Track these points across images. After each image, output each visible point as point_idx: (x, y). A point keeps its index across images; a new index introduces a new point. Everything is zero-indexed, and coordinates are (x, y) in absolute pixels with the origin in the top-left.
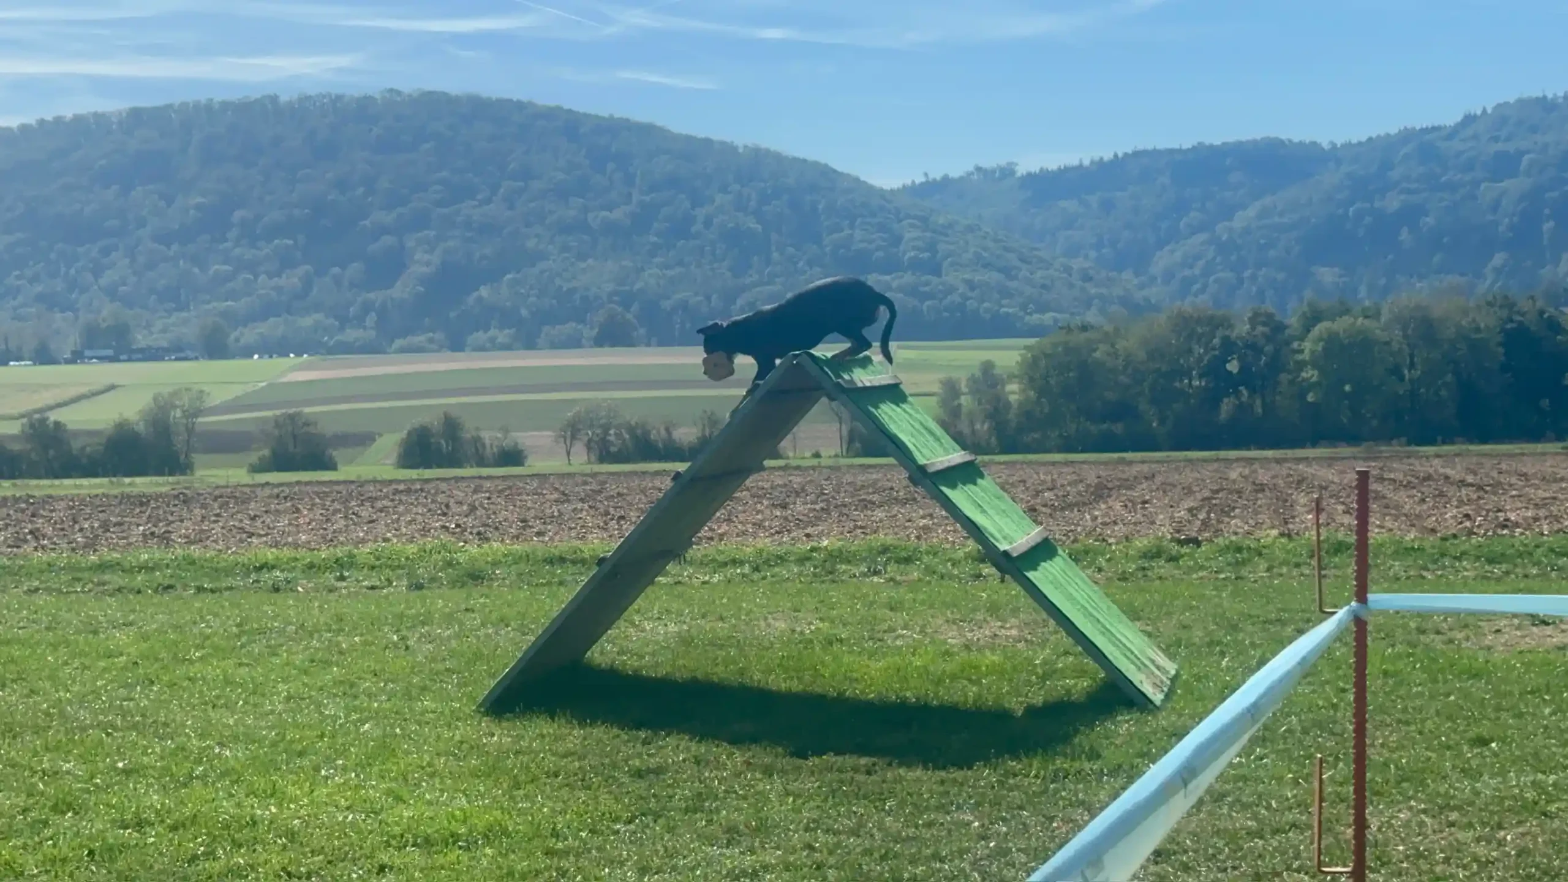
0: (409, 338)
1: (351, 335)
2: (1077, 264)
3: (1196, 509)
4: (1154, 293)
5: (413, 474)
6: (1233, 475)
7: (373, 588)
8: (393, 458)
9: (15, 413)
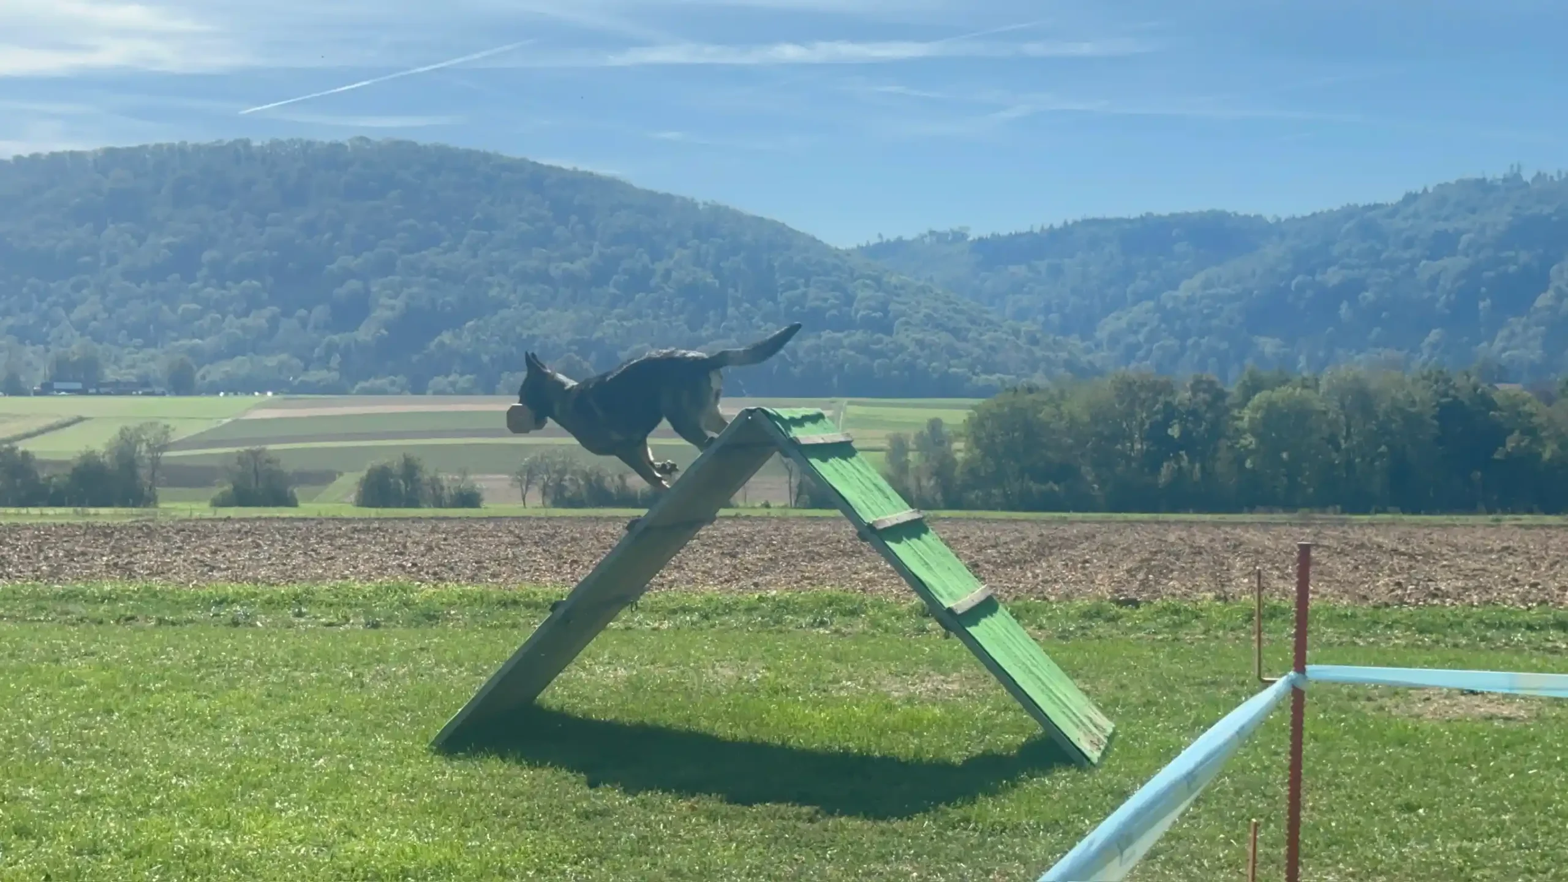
0: (371, 380)
1: (315, 375)
2: (1025, 326)
3: (1135, 569)
4: (1099, 358)
5: (372, 512)
6: (1172, 538)
7: (330, 625)
8: (353, 497)
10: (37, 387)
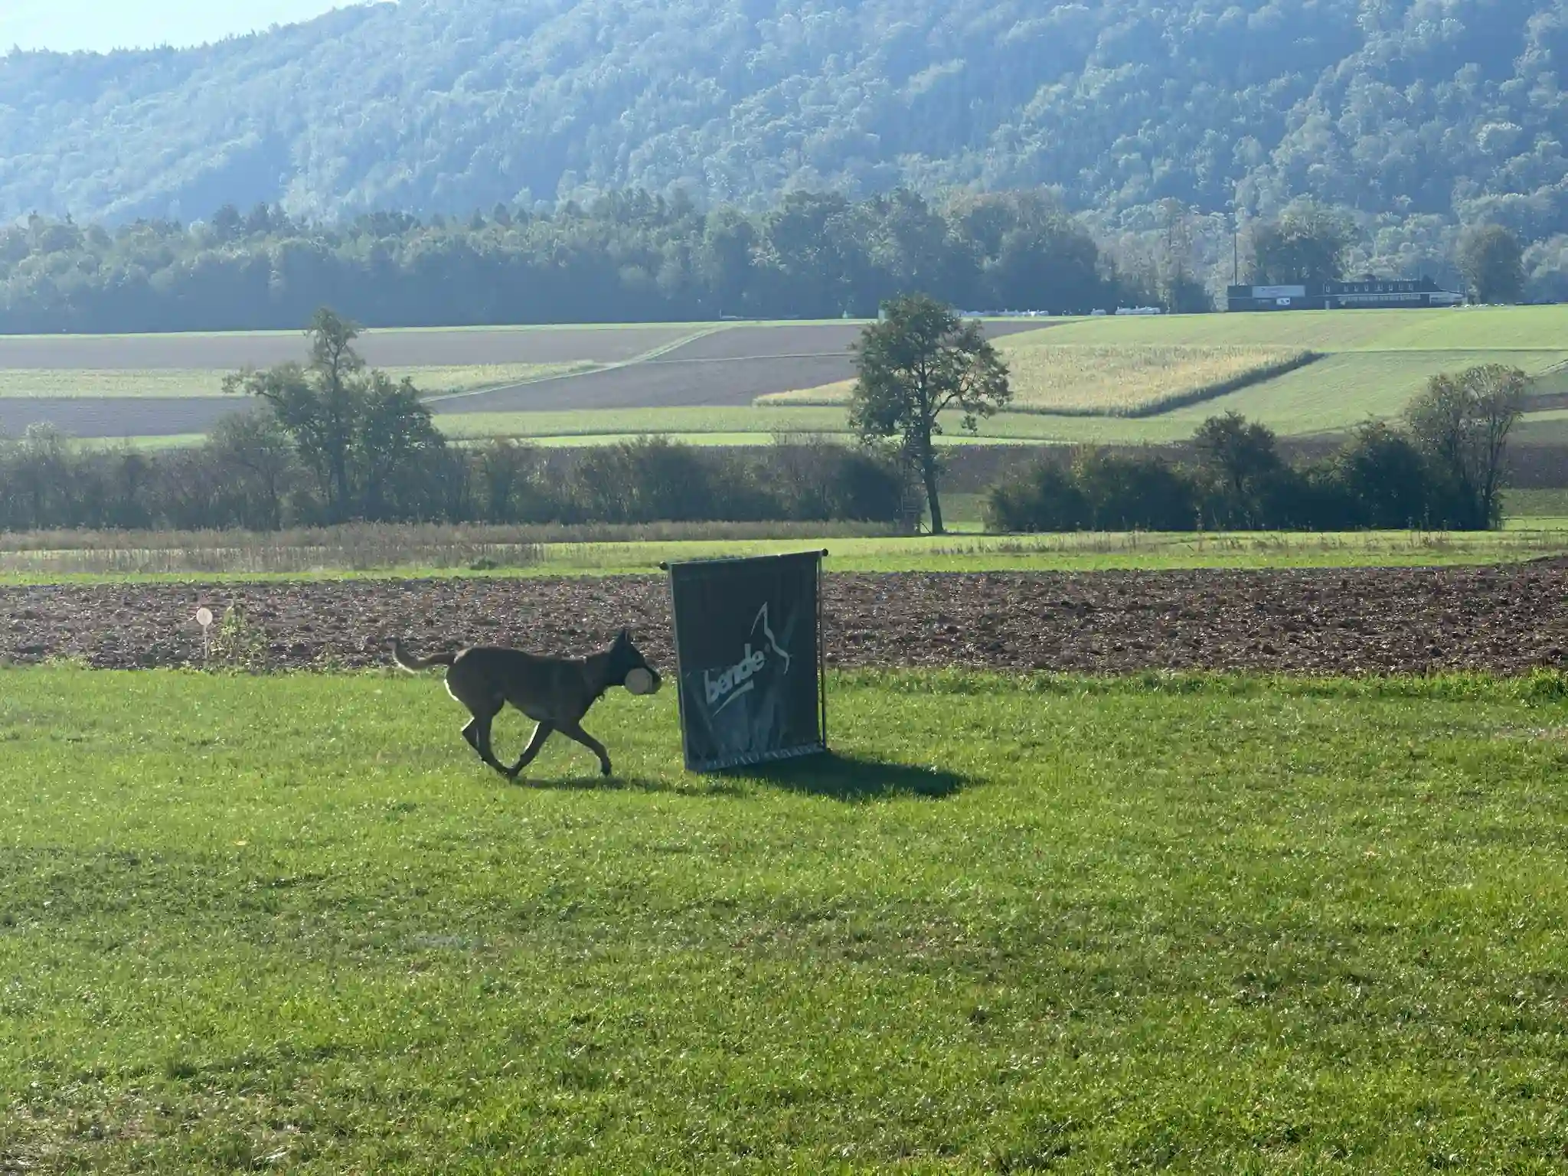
9: (1135, 403)
10: (1221, 297)
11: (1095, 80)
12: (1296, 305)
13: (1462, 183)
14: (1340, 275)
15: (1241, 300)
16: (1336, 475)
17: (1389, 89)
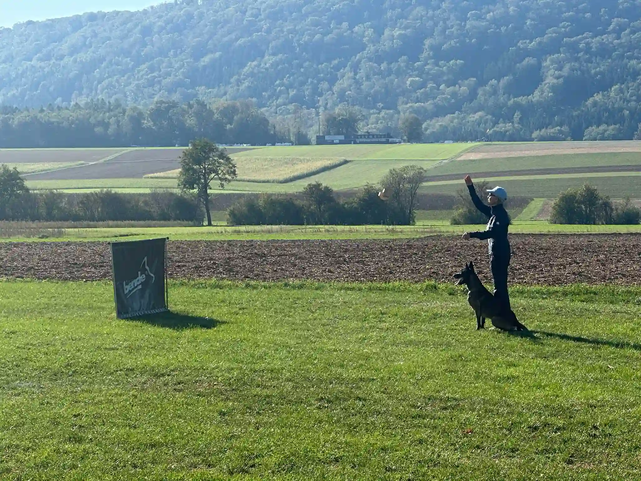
0: (543, 130)
9: (281, 178)
10: (314, 139)
11: (269, 60)
12: (341, 142)
13: (401, 99)
14: (357, 132)
15: (321, 141)
16: (355, 205)
17: (375, 65)
